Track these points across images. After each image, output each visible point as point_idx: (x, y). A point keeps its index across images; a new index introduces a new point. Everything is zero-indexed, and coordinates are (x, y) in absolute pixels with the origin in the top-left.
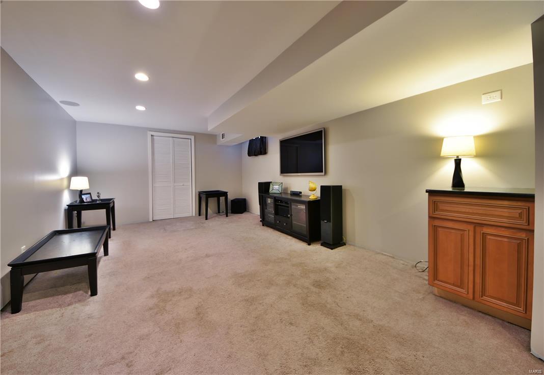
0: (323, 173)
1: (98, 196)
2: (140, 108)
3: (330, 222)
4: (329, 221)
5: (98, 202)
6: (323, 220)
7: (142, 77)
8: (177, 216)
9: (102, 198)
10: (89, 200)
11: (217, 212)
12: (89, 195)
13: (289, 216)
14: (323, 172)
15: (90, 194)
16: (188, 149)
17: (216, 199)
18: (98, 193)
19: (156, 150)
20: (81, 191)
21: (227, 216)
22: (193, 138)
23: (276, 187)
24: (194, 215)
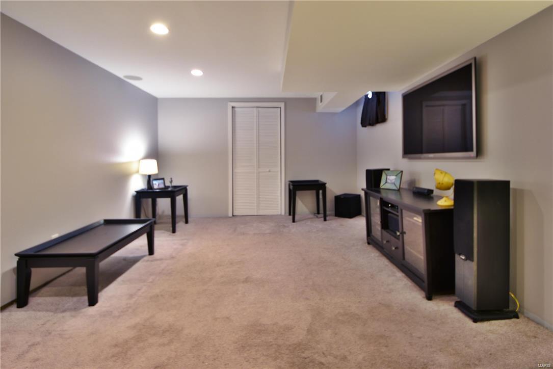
0: (474, 154)
1: (171, 182)
2: (197, 73)
3: (472, 260)
4: (469, 257)
5: (170, 189)
6: (460, 254)
7: (159, 29)
8: (262, 213)
9: (174, 184)
10: (162, 186)
11: (316, 212)
12: (162, 181)
13: (398, 234)
14: (472, 150)
15: (163, 179)
16: (276, 121)
17: (314, 192)
18: (171, 179)
19: (238, 125)
20: (149, 176)
21: (325, 220)
22: (282, 105)
23: (392, 178)
24: (283, 213)
